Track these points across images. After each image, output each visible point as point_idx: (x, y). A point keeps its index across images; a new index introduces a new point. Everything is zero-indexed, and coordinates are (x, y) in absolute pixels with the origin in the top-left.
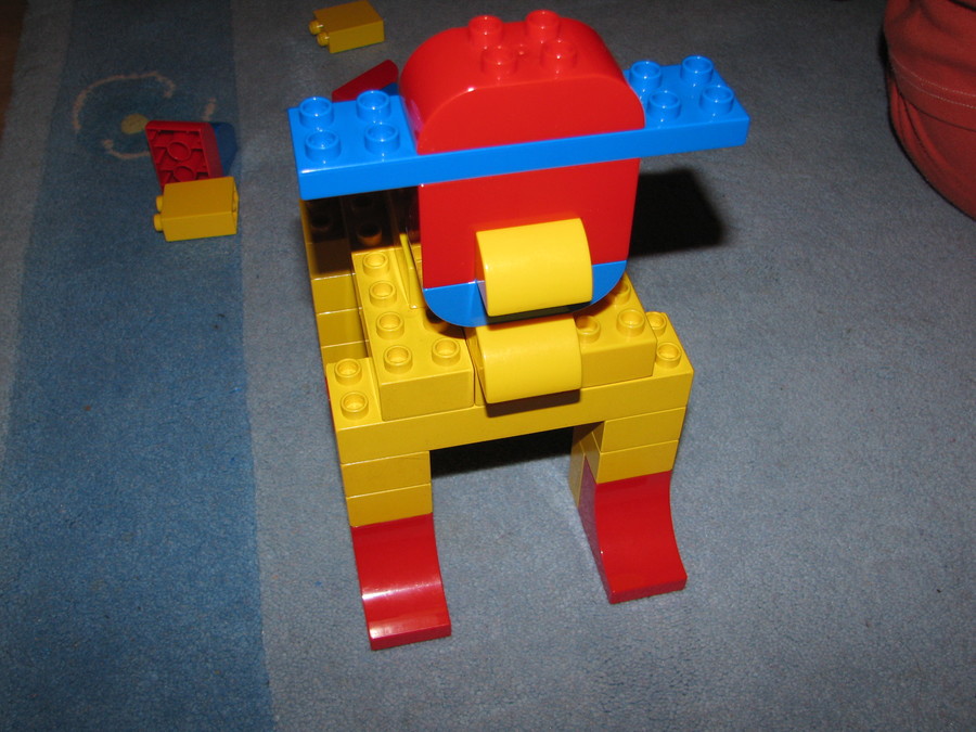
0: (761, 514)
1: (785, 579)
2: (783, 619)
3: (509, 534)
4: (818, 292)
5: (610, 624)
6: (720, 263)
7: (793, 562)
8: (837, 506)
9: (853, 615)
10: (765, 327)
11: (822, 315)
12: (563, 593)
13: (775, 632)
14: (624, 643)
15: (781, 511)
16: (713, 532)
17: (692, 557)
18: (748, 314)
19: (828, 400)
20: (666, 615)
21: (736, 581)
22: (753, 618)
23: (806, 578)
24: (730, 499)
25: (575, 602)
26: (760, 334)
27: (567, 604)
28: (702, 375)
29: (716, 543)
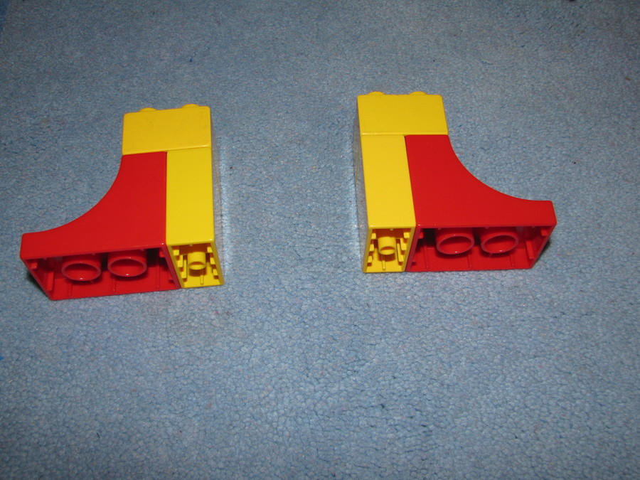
0: (533, 316)
1: (552, 402)
2: (542, 455)
3: (227, 313)
4: (627, 56)
5: (329, 443)
6: (522, 15)
7: (564, 381)
8: (625, 312)
9: (628, 456)
10: (564, 91)
11: (628, 83)
12: (280, 396)
13: (531, 471)
14: (342, 469)
15: (557, 314)
16: (473, 333)
17: (442, 362)
18: (547, 74)
19: (627, 180)
20: (401, 435)
21: (493, 400)
22: (506, 451)
23: (578, 402)
24: (499, 293)
25: (291, 410)
26: (557, 98)
27: (282, 412)
28: (486, 139)
29: (475, 348)
